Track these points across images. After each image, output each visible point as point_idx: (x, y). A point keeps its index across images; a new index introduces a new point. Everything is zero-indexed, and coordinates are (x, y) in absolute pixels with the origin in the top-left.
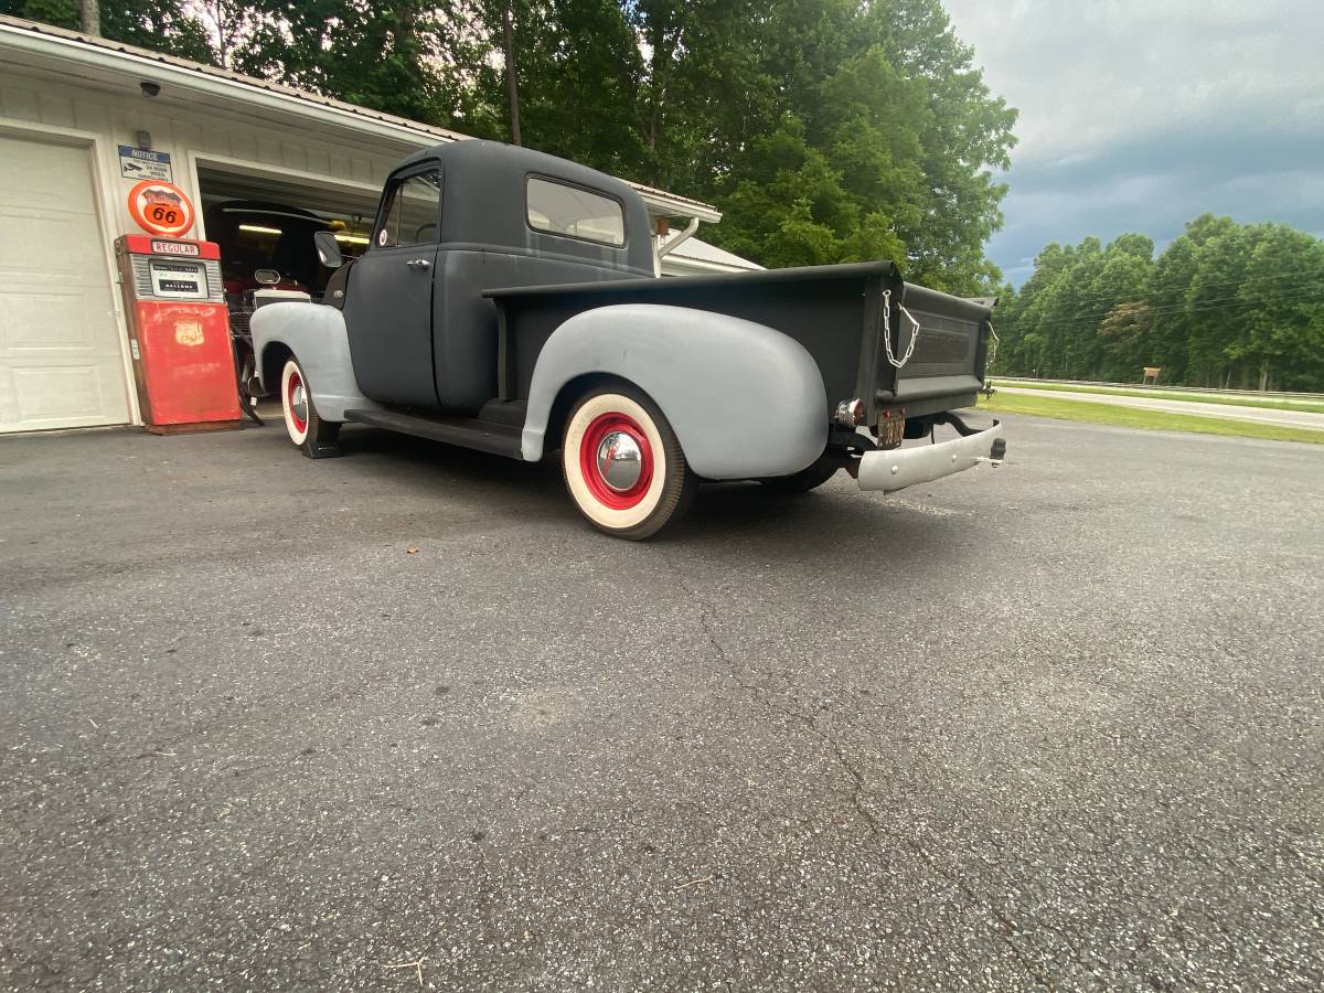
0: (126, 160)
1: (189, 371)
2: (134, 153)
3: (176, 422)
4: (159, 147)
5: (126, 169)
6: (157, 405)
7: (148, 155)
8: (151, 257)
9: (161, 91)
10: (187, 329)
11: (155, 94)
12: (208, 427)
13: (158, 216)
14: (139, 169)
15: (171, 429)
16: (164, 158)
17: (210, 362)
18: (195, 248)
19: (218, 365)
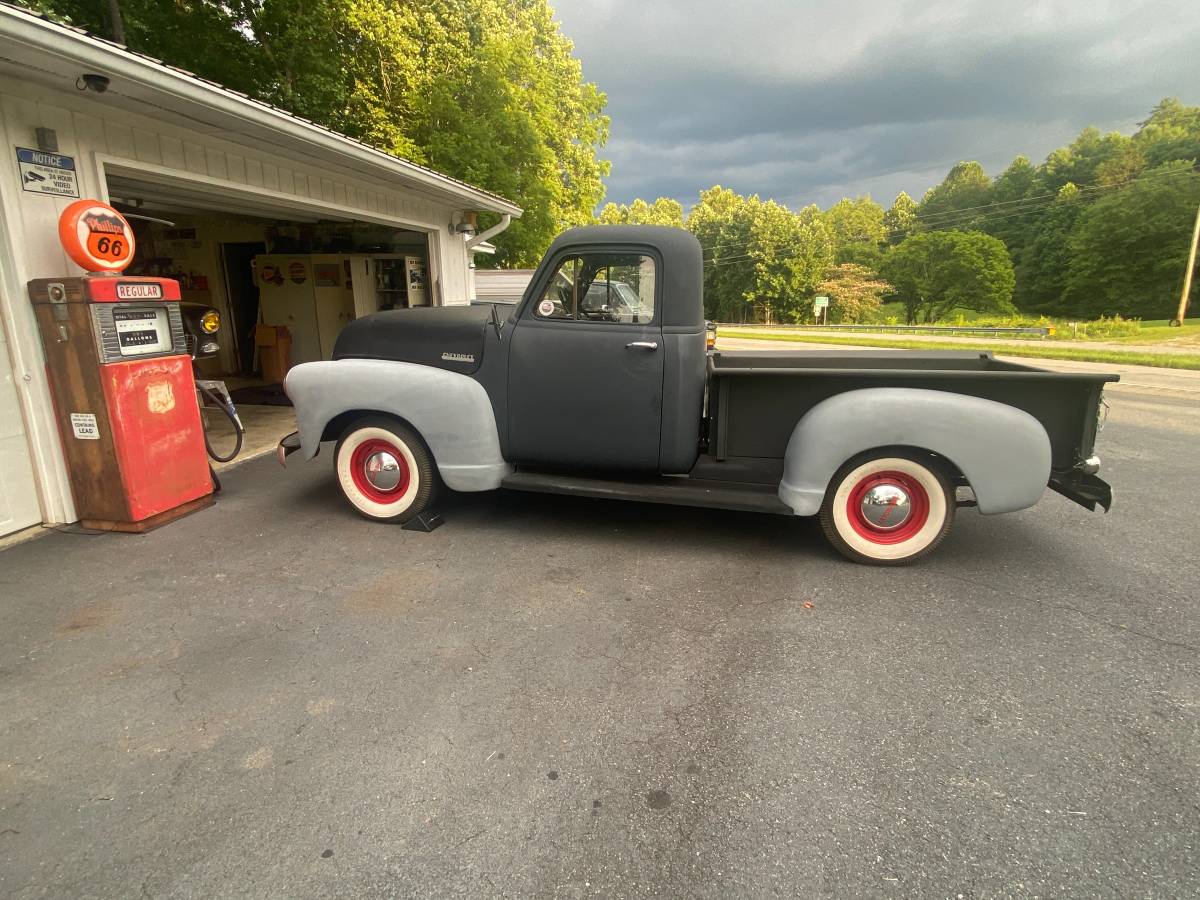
0: (27, 167)
1: (162, 446)
2: (35, 158)
3: (156, 512)
4: (65, 150)
5: (27, 180)
6: (136, 496)
7: (51, 161)
8: (115, 305)
9: (110, 87)
10: (158, 393)
11: (101, 89)
12: (186, 509)
13: (104, 247)
14: (42, 179)
15: (151, 523)
16: (68, 163)
17: (181, 429)
18: (158, 288)
19: (189, 431)
